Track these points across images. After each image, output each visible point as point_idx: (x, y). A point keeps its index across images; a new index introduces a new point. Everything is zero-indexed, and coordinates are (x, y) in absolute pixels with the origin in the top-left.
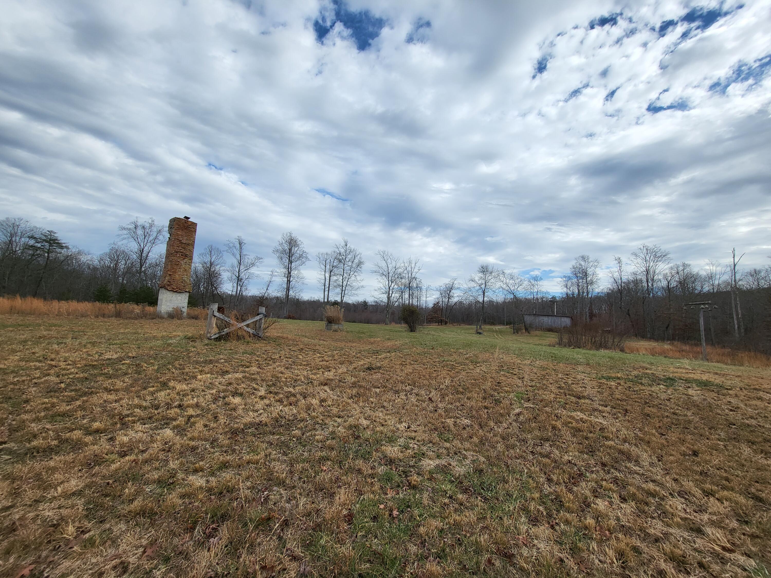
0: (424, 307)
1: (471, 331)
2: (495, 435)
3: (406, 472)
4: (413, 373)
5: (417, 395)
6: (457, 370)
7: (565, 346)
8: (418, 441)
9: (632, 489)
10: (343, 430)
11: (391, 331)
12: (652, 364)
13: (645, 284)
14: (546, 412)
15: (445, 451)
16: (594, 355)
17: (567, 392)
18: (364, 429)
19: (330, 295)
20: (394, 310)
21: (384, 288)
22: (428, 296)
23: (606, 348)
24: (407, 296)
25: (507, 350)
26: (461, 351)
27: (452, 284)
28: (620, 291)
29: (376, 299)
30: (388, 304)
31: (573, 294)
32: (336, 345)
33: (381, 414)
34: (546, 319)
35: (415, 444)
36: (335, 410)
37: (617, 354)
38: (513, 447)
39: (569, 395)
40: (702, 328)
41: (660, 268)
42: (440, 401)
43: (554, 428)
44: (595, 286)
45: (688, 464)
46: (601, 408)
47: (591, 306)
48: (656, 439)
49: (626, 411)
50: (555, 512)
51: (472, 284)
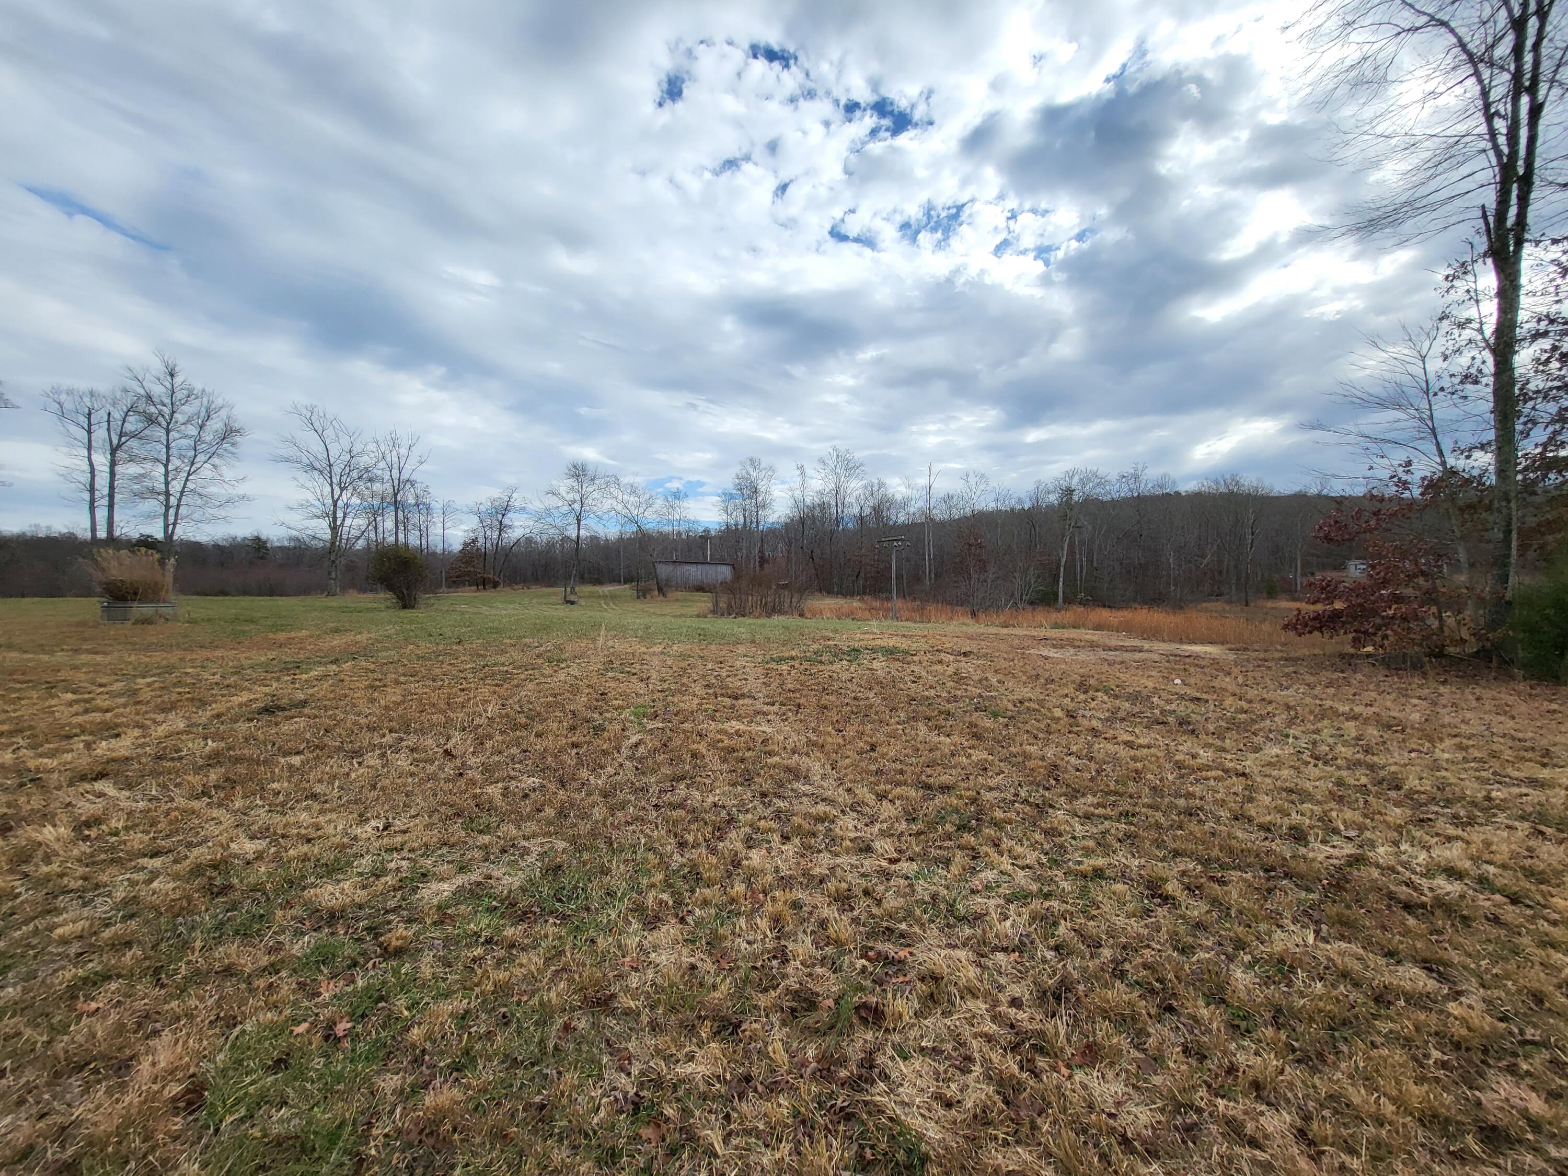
0: (439, 550)
1: (554, 599)
2: (589, 794)
3: (375, 928)
4: (403, 702)
5: (412, 750)
6: (515, 682)
7: (722, 615)
8: (412, 850)
9: (797, 820)
10: (171, 885)
11: (342, 610)
12: (836, 631)
13: (833, 510)
14: (684, 731)
15: (478, 854)
16: (763, 626)
17: (719, 691)
18: (248, 863)
19: (117, 518)
20: (354, 558)
21: (316, 503)
22: (447, 525)
23: (781, 612)
24: (389, 524)
25: (621, 631)
26: (527, 640)
27: (507, 499)
28: (802, 521)
29: (294, 533)
30: (333, 543)
31: (736, 525)
32: (147, 659)
33: (304, 816)
34: (692, 569)
35: (403, 859)
36: (137, 840)
37: (792, 621)
38: (623, 806)
39: (722, 695)
40: (894, 576)
41: (852, 486)
42: (474, 753)
43: (694, 755)
44: (767, 512)
45: (863, 764)
46: (766, 708)
47: (762, 546)
48: (834, 740)
49: (799, 706)
50: (687, 894)
51: (553, 501)
